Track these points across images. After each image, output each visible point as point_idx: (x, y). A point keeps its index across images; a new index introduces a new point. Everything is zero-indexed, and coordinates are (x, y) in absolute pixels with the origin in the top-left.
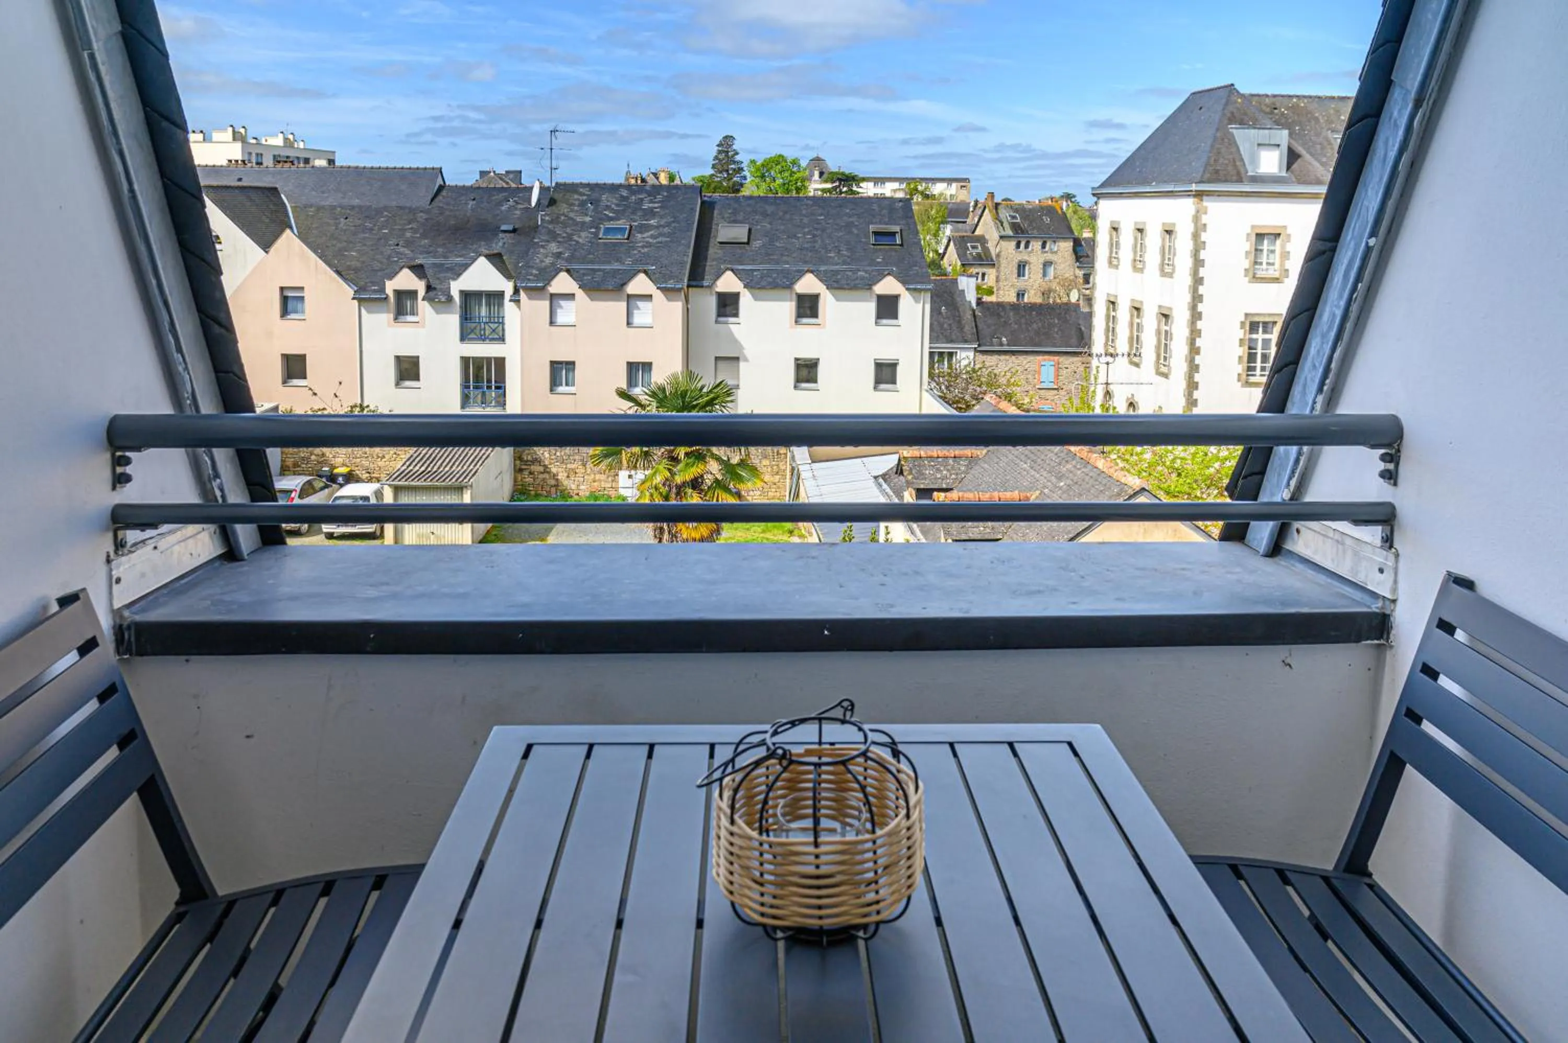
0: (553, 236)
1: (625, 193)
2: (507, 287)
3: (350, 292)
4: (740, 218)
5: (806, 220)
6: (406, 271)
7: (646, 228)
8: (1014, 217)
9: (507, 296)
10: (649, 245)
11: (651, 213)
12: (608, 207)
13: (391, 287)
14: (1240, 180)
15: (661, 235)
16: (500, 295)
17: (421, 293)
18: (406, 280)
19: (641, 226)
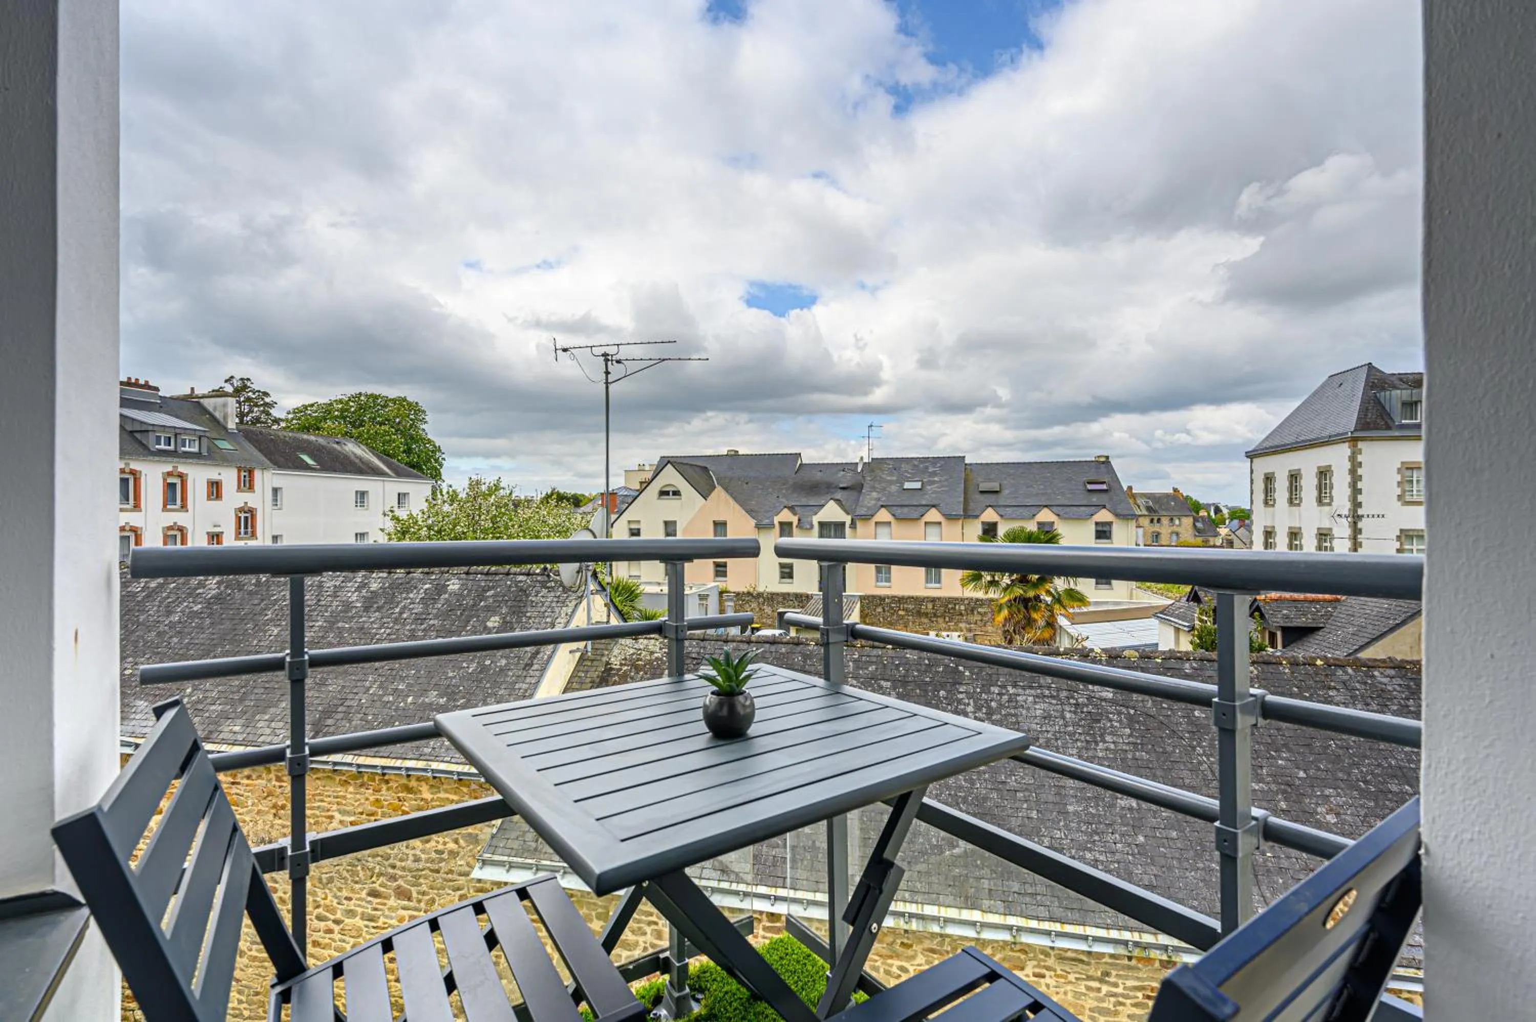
0: (873, 488)
1: (916, 463)
2: (847, 519)
3: (753, 522)
4: (993, 476)
5: (1037, 477)
6: (786, 510)
7: (934, 482)
8: (1147, 502)
9: (847, 525)
10: (935, 492)
11: (934, 474)
12: (907, 472)
13: (777, 520)
14: (1389, 428)
15: (943, 486)
16: (843, 524)
17: (795, 523)
18: (786, 516)
19: (929, 481)
